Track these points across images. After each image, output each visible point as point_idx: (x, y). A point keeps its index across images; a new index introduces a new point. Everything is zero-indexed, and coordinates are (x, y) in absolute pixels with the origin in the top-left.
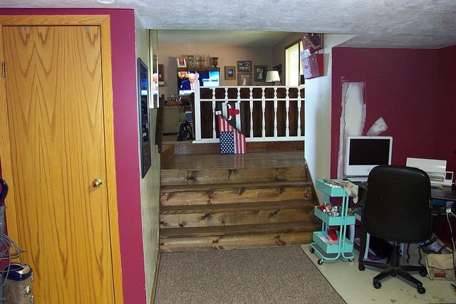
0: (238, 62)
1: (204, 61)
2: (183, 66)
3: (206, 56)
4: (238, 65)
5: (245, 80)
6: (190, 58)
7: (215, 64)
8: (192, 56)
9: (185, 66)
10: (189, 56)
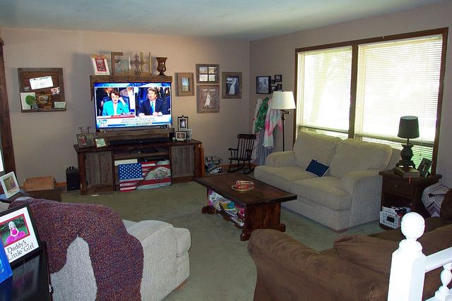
0: (198, 66)
1: (142, 63)
2: (103, 73)
3: (145, 53)
4: (198, 71)
5: (209, 96)
6: (116, 57)
7: (161, 69)
8: (121, 54)
9: (108, 73)
10: (113, 54)
